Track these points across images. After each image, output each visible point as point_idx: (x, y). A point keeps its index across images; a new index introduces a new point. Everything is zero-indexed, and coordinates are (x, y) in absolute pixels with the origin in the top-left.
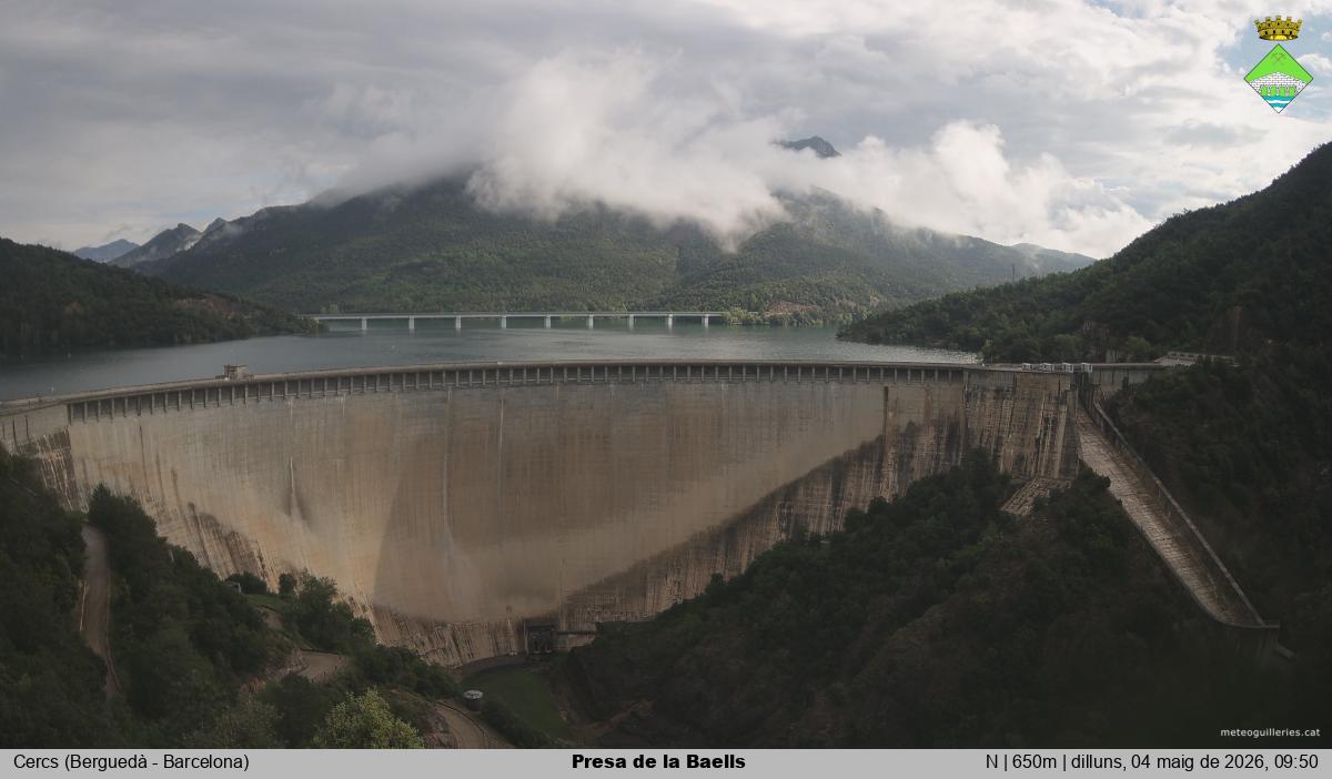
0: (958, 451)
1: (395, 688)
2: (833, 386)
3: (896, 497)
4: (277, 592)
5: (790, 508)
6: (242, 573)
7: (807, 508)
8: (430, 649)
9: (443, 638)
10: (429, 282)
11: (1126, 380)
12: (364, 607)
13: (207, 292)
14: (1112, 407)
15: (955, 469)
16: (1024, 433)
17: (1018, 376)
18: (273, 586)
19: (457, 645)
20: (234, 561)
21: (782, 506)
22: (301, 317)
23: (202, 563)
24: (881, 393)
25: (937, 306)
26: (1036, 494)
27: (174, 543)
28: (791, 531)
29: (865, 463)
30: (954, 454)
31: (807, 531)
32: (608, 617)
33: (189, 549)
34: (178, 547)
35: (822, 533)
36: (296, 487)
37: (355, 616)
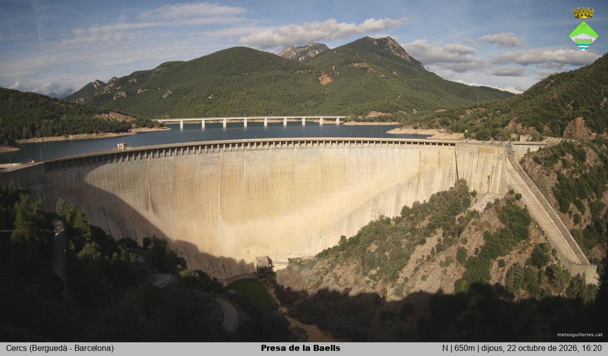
0: (453, 180)
1: (196, 289)
2: (396, 150)
3: (424, 201)
4: (142, 246)
5: (376, 205)
6: (126, 238)
7: (384, 206)
8: (211, 271)
9: (218, 266)
10: (211, 103)
11: (529, 149)
12: (182, 253)
13: (109, 110)
14: (522, 162)
15: (452, 188)
16: (483, 173)
17: (480, 147)
18: (141, 243)
19: (224, 269)
20: (122, 233)
21: (373, 205)
22: (153, 120)
23: (108, 233)
24: (419, 153)
25: (443, 114)
26: (488, 201)
27: (95, 225)
28: (376, 217)
29: (411, 186)
30: (451, 181)
31: (384, 216)
32: (293, 256)
33: (102, 227)
34: (97, 227)
35: (391, 218)
36: (151, 199)
37: (178, 256)
